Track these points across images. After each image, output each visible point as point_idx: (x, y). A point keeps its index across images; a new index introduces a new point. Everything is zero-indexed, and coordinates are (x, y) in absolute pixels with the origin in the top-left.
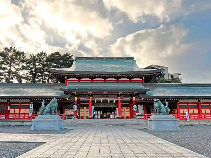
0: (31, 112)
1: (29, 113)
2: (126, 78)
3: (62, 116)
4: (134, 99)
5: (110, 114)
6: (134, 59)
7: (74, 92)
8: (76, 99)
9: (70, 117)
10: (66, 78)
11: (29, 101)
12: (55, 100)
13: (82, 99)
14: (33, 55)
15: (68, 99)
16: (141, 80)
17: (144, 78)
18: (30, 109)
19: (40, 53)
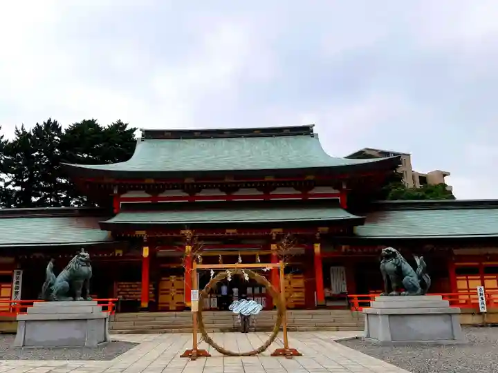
0: (17, 293)
1: (11, 297)
2: (293, 188)
3: (107, 302)
4: (317, 248)
6: (312, 131)
7: (139, 233)
8: (146, 252)
10: (116, 192)
11: (10, 260)
12: (84, 256)
13: (162, 253)
14: (22, 129)
15: (121, 253)
16: (337, 191)
17: (344, 187)
18: (14, 286)
19: (41, 124)
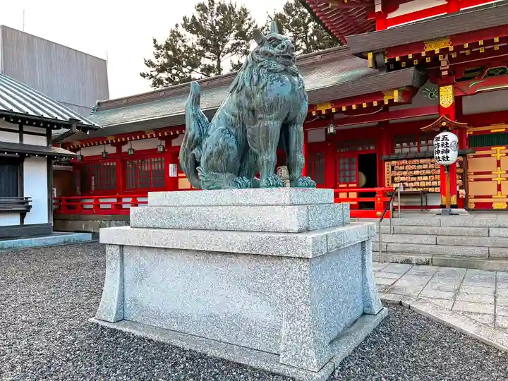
7: (435, 48)
9: (416, 201)
10: (378, 8)
15: (396, 96)
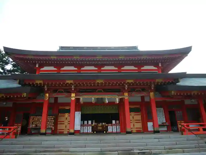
4: (152, 95)
5: (109, 124)
7: (38, 82)
10: (37, 66)
15: (25, 95)
16: (156, 68)
17: (160, 65)
